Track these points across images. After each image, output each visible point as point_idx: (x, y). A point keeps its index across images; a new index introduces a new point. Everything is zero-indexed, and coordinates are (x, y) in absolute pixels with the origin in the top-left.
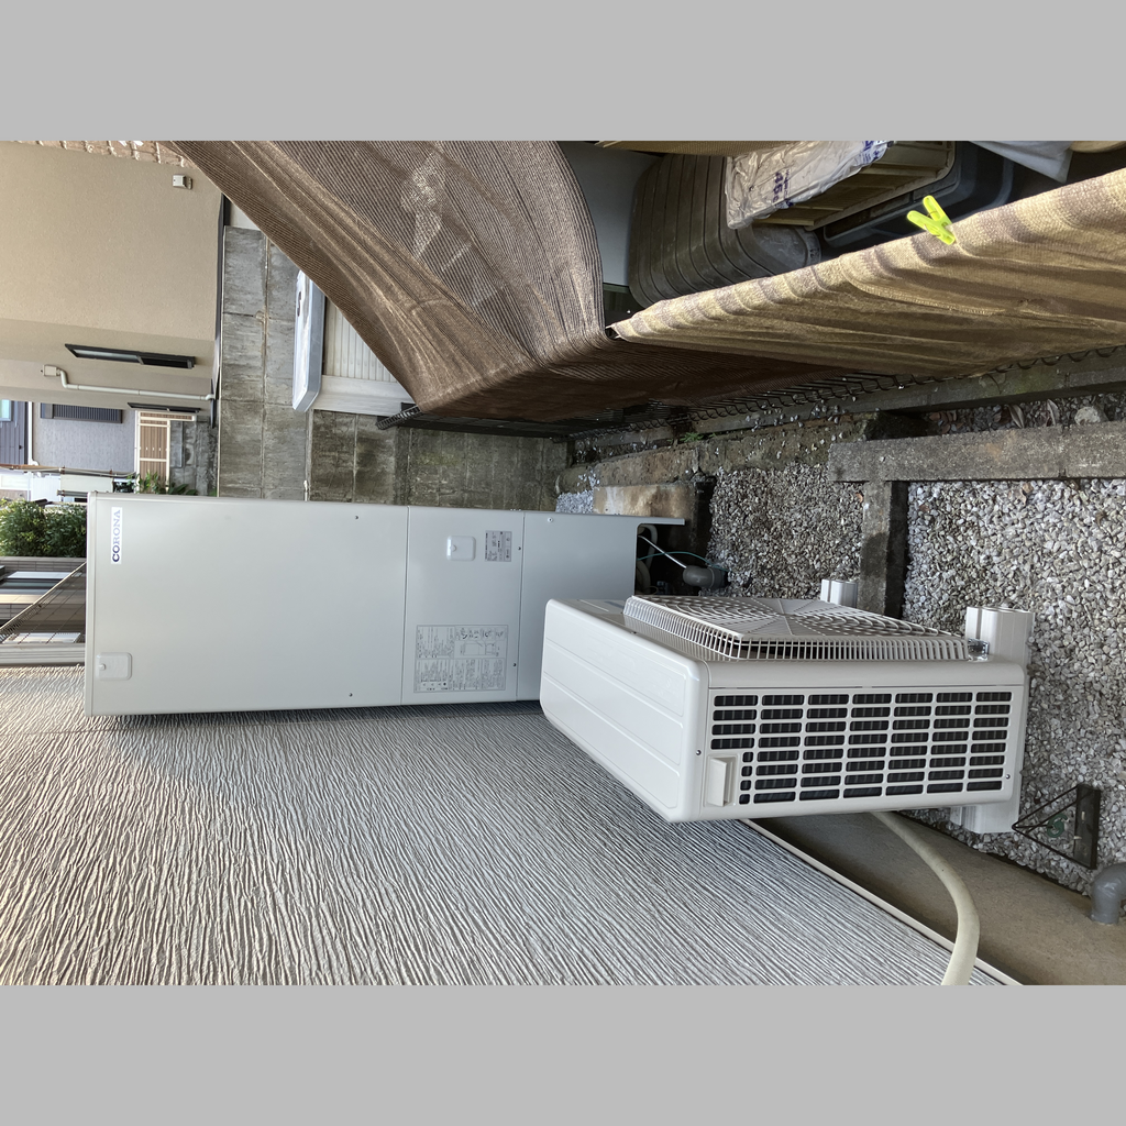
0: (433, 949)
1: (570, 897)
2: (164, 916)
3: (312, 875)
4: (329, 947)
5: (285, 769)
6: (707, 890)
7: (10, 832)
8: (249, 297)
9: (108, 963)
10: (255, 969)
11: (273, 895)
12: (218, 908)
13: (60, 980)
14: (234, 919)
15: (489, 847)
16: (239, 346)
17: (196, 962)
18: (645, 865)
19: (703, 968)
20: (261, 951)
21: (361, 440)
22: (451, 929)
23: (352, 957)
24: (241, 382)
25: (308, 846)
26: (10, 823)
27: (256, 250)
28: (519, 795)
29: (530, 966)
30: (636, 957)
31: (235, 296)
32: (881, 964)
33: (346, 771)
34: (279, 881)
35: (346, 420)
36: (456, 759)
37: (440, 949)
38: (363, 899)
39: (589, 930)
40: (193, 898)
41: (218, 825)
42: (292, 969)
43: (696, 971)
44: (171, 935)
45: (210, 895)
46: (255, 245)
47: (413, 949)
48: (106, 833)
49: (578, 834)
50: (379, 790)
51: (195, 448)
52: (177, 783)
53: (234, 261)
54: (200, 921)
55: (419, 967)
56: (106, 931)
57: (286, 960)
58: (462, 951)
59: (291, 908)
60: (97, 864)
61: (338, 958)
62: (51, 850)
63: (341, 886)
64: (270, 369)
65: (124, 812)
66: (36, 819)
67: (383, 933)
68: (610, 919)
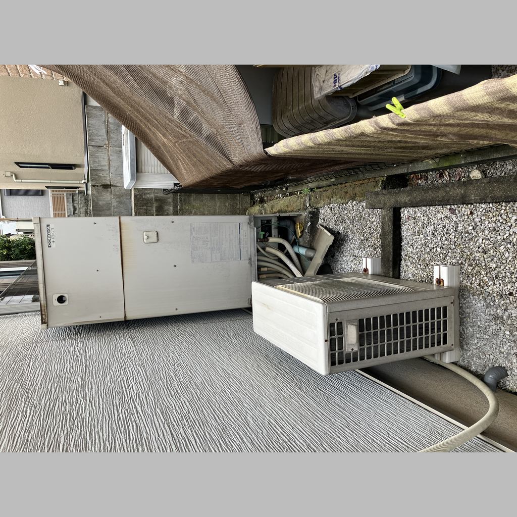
0: (207, 425)
1: (264, 398)
2: (90, 420)
3: (152, 398)
4: (162, 427)
5: (135, 352)
6: (322, 391)
7: (17, 389)
8: (100, 137)
9: (68, 441)
10: (132, 439)
11: (136, 407)
12: (113, 414)
13: (49, 450)
14: (120, 418)
15: (227, 380)
16: (97, 160)
17: (106, 438)
18: (295, 382)
19: (321, 424)
20: (133, 431)
21: (156, 200)
22: (214, 415)
23: (172, 431)
24: (99, 177)
25: (149, 385)
26: (17, 385)
27: (101, 115)
28: (239, 356)
29: (248, 428)
30: (293, 421)
31: (93, 137)
32: (395, 416)
33: (162, 351)
34: (138, 402)
35: (148, 192)
36: (210, 342)
37: (210, 425)
38: (175, 406)
39: (272, 412)
40: (102, 411)
41: (109, 379)
42: (147, 438)
43: (318, 425)
44: (94, 427)
45: (109, 410)
46: (101, 113)
47: (198, 425)
48: (60, 386)
49: (266, 371)
50: (177, 358)
51: (78, 206)
52: (88, 362)
53: (92, 121)
54: (106, 420)
55: (201, 432)
56: (66, 428)
57: (145, 434)
58: (219, 424)
59: (144, 412)
60: (58, 400)
61: (166, 431)
62: (37, 395)
63: (165, 401)
64: (112, 170)
65: (66, 376)
66: (28, 383)
67: (184, 419)
68: (281, 406)
